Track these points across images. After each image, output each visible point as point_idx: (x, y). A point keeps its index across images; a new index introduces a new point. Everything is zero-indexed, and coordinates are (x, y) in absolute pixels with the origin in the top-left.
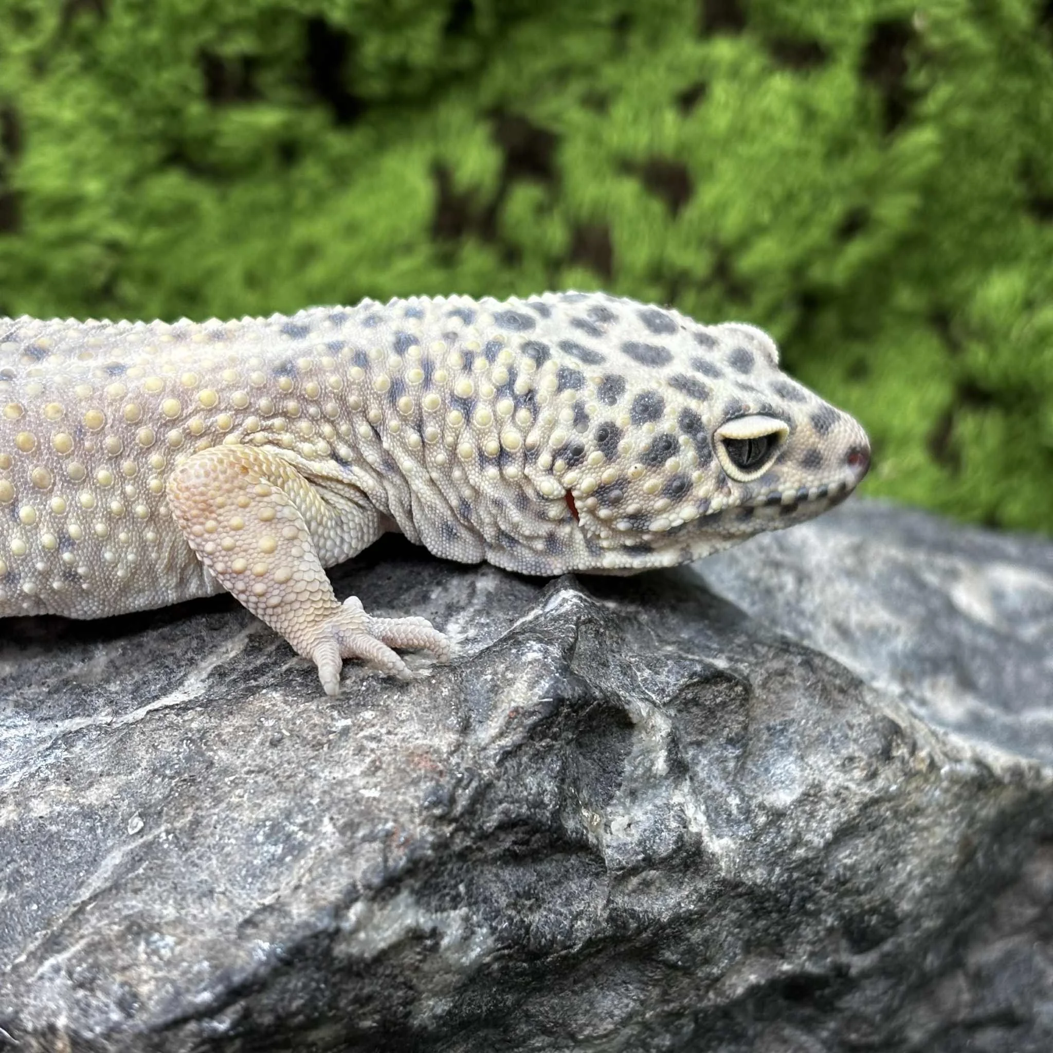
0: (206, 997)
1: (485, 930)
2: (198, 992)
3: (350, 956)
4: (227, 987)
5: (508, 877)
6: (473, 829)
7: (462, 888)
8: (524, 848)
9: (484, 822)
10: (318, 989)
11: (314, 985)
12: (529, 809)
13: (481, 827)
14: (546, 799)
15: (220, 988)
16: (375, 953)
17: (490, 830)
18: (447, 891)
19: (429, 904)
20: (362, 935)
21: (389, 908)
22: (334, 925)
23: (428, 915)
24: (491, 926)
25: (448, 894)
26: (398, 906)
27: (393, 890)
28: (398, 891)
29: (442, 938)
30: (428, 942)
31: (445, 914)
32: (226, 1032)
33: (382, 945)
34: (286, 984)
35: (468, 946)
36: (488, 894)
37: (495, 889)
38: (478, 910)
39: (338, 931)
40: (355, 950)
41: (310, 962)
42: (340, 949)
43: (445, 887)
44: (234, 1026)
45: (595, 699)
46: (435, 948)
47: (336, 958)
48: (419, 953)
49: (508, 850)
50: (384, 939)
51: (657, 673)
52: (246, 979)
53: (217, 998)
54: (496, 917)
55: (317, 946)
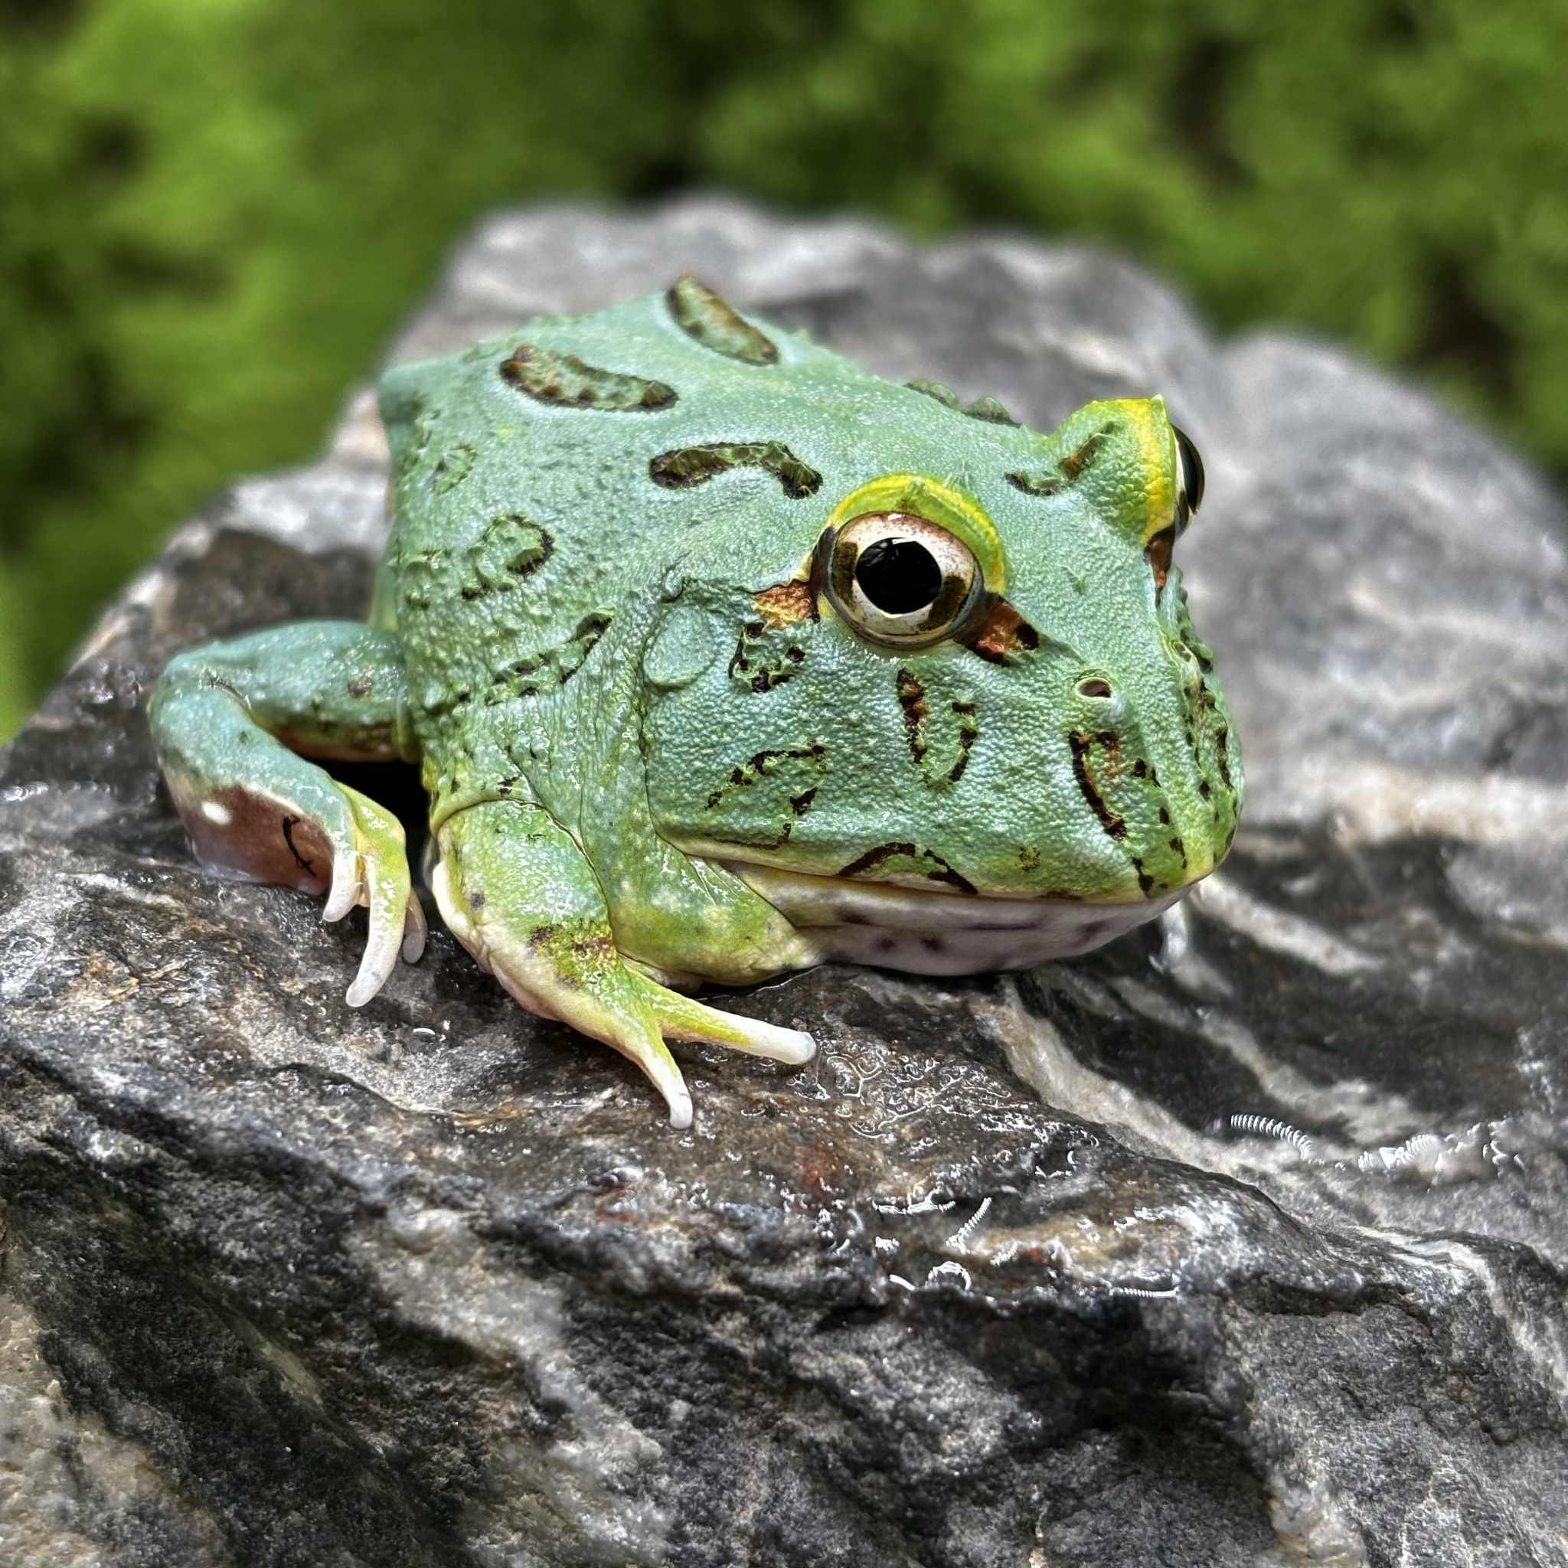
0: (113, 1083)
1: (659, 1516)
2: (112, 1067)
3: (370, 1276)
4: (151, 1102)
5: (793, 1493)
6: (769, 1336)
7: (679, 1408)
8: (846, 1473)
9: (800, 1349)
10: (280, 1261)
11: (280, 1249)
12: (894, 1414)
13: (786, 1349)
14: (950, 1442)
15: (142, 1093)
16: (419, 1318)
17: (802, 1374)
18: (646, 1381)
19: (592, 1362)
20: (417, 1267)
21: (503, 1281)
22: (379, 1196)
23: (568, 1374)
24: (678, 1525)
25: (643, 1389)
26: (520, 1296)
27: (527, 1260)
28: (537, 1273)
29: (570, 1438)
30: (535, 1415)
31: (608, 1411)
32: (99, 1165)
33: (443, 1322)
34: (246, 1203)
35: (609, 1505)
36: (727, 1474)
37: (751, 1486)
38: (682, 1477)
39: (378, 1212)
40: (387, 1276)
41: (301, 1210)
42: (361, 1245)
43: (645, 1371)
44: (115, 1167)
45: (1205, 1390)
46: (543, 1437)
47: (345, 1252)
48: (512, 1416)
49: (818, 1445)
50: (454, 1318)
51: (1469, 1536)
52: (187, 1123)
53: (122, 1100)
54: (704, 1524)
55: (328, 1196)
